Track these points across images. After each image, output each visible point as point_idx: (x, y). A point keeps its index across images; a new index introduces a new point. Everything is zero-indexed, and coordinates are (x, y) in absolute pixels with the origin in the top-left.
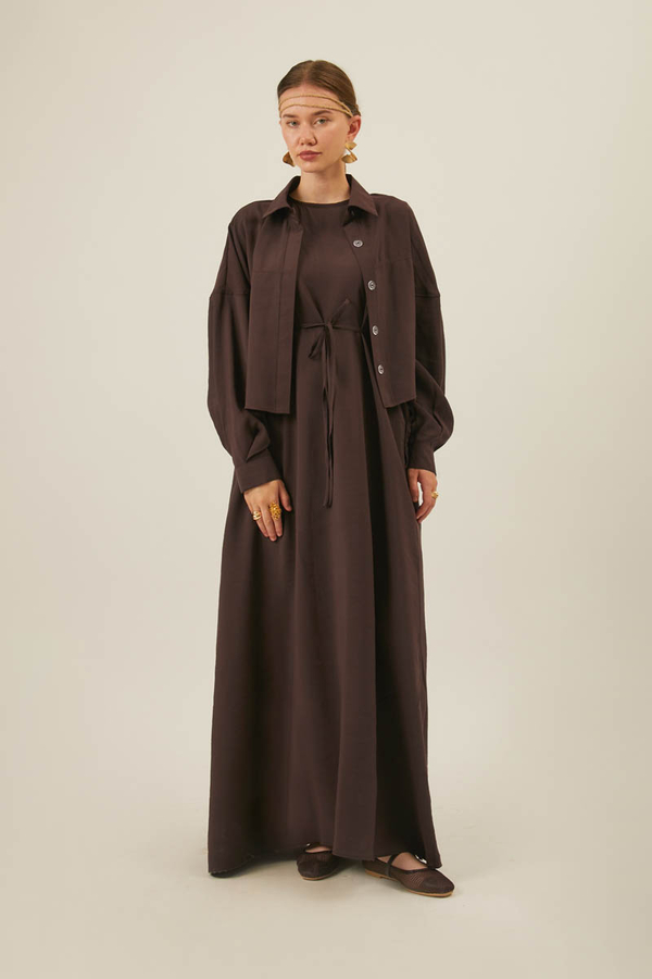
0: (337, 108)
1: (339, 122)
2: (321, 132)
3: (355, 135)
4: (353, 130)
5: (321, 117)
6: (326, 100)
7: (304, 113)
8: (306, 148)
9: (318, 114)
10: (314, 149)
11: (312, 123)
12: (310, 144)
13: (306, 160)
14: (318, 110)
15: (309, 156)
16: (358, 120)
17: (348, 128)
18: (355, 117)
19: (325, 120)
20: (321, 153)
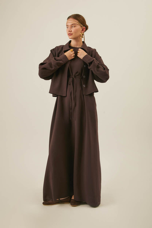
1: (78, 27)
2: (73, 30)
4: (83, 30)
5: (73, 26)
6: (76, 22)
7: (69, 24)
8: (69, 33)
9: (72, 25)
11: (72, 27)
15: (70, 35)
16: (84, 28)
17: (81, 30)
18: (84, 27)
19: (75, 26)
20: (72, 34)
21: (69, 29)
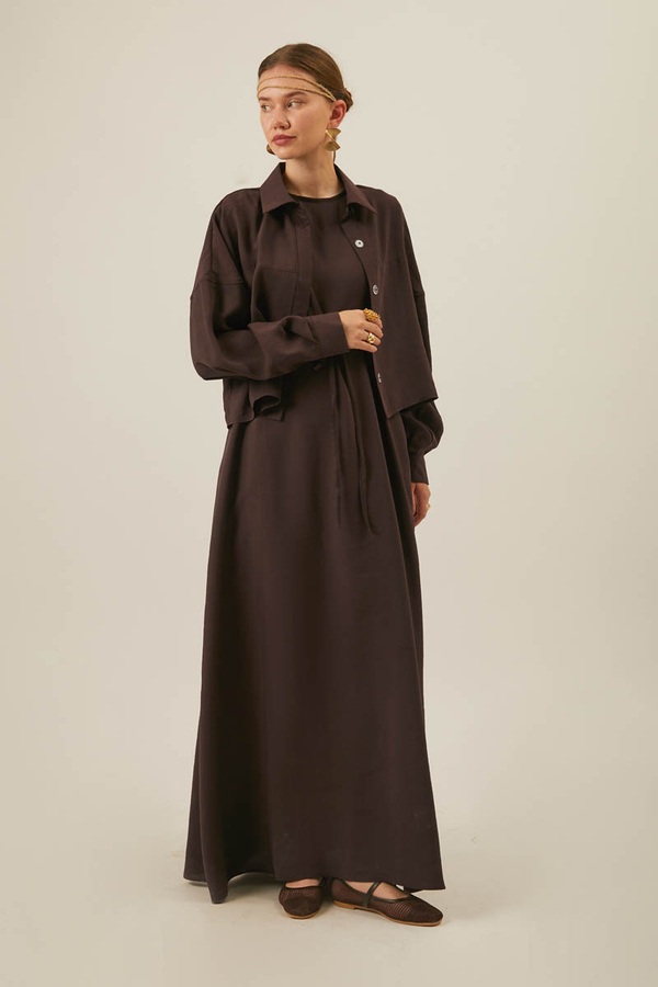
0: (313, 89)
1: (318, 105)
2: (295, 116)
3: (339, 122)
4: (336, 116)
5: (291, 99)
6: (304, 81)
7: (276, 94)
8: (280, 132)
9: (291, 95)
10: (287, 133)
11: (287, 105)
12: (283, 128)
13: (280, 145)
14: (291, 91)
15: (282, 141)
16: (342, 106)
17: (330, 114)
18: (341, 101)
19: (301, 103)
20: (294, 137)
21: (276, 115)
